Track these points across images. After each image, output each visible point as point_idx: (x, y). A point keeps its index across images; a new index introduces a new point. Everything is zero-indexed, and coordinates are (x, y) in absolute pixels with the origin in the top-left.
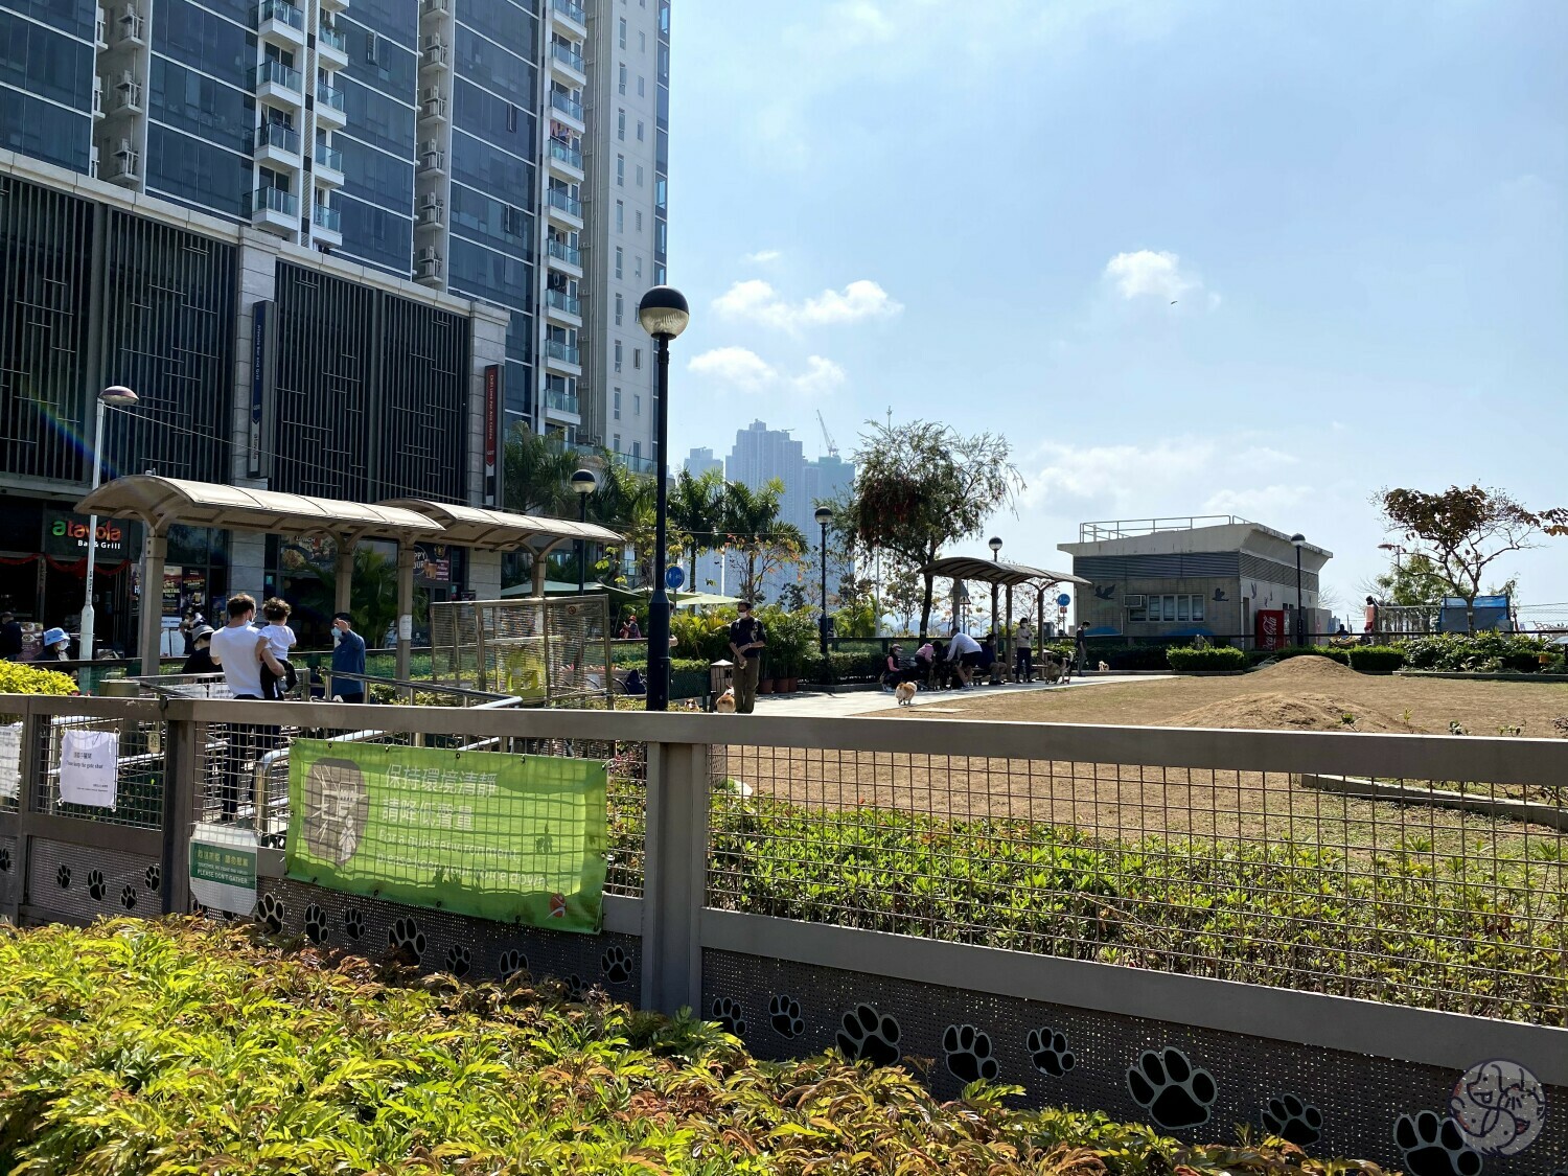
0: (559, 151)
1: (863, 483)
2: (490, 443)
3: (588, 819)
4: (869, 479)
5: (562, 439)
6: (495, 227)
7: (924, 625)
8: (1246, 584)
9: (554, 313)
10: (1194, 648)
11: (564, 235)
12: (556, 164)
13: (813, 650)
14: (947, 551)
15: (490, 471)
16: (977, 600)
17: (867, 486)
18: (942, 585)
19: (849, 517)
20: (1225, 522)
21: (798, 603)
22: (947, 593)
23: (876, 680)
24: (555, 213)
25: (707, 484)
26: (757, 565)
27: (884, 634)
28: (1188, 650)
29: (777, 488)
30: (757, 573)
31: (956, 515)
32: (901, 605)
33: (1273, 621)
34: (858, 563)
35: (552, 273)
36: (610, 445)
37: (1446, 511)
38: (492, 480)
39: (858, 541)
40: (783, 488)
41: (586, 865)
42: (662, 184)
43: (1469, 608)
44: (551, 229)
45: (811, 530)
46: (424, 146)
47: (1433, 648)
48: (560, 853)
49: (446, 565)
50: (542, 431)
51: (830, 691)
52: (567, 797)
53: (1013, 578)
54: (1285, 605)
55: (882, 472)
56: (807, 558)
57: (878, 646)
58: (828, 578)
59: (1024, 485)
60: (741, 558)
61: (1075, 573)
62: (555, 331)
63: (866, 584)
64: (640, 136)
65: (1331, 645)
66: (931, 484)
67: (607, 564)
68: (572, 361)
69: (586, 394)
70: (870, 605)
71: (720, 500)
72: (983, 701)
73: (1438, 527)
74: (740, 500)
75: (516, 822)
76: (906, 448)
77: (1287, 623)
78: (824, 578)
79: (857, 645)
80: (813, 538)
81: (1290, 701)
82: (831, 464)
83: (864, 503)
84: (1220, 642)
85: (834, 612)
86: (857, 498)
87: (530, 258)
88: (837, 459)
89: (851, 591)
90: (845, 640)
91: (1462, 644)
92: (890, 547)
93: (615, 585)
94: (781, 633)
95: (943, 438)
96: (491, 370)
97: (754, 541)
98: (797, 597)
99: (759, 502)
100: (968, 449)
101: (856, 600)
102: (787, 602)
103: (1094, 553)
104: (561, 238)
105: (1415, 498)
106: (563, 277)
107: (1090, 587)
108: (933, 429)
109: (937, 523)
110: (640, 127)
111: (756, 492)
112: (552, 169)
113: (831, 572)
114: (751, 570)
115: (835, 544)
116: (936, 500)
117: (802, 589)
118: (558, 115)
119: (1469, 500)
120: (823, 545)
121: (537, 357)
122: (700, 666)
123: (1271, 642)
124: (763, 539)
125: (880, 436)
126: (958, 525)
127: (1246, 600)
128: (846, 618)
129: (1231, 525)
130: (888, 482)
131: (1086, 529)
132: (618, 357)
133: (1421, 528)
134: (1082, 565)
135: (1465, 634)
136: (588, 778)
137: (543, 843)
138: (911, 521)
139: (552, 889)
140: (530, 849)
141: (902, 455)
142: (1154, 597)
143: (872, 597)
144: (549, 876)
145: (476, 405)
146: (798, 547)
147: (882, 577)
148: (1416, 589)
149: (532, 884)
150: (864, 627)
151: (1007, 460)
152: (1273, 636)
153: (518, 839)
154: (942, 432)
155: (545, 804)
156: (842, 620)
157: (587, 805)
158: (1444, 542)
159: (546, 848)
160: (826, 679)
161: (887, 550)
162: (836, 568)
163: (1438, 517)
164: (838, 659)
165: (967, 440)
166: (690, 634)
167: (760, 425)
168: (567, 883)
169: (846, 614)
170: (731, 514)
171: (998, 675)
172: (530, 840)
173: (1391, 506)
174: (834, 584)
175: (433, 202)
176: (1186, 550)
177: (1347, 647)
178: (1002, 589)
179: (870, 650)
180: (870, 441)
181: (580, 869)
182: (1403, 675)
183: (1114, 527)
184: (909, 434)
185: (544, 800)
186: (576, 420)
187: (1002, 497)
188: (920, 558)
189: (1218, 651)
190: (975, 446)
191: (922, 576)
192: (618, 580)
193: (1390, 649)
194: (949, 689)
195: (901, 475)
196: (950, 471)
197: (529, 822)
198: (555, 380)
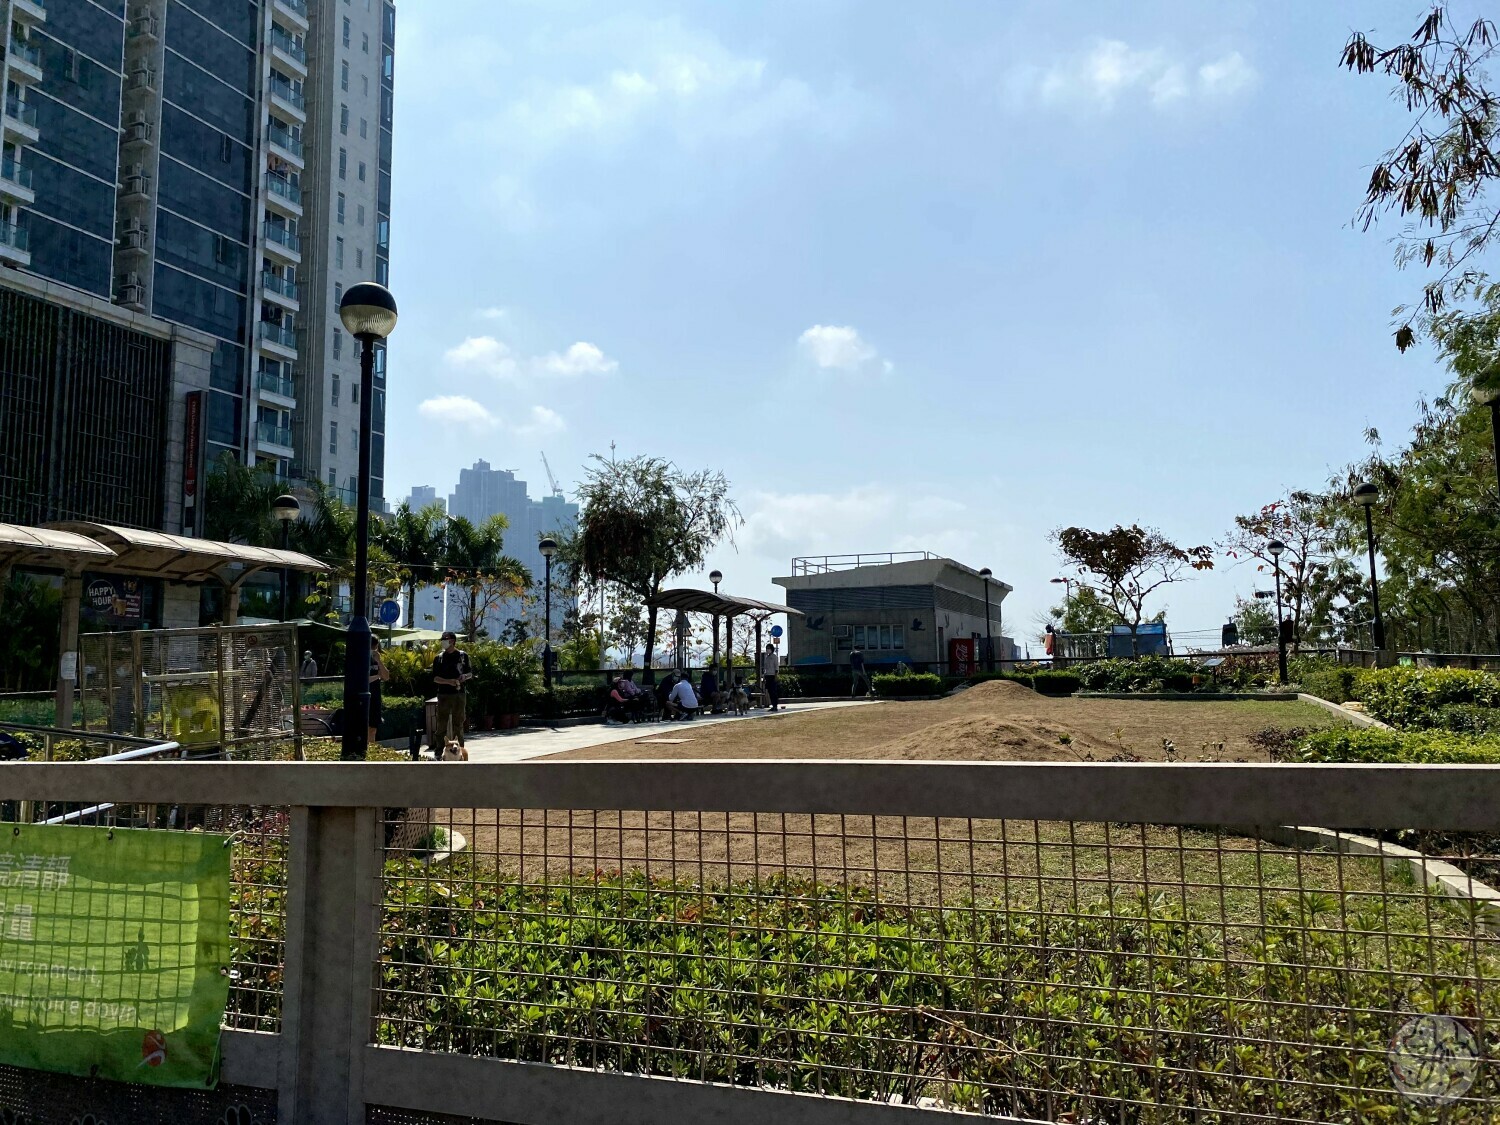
0: (276, 185)
1: (587, 516)
2: (189, 472)
3: (202, 919)
4: (594, 511)
5: (273, 471)
6: (206, 258)
7: (648, 656)
8: (940, 614)
9: (269, 346)
10: (897, 674)
11: (281, 269)
12: (272, 197)
13: (537, 685)
14: (669, 583)
15: (189, 501)
16: (697, 632)
17: (591, 518)
18: (666, 617)
19: (573, 550)
20: (921, 557)
21: (522, 636)
22: (669, 626)
23: (598, 713)
24: (271, 245)
25: (426, 517)
26: (480, 600)
27: (607, 666)
28: (891, 677)
29: (500, 524)
30: (479, 606)
31: (678, 548)
32: (624, 639)
33: (964, 649)
34: (582, 597)
35: (266, 304)
36: (325, 479)
37: (1111, 548)
38: (190, 512)
39: (582, 573)
40: (507, 523)
41: (197, 989)
42: (384, 224)
43: (1134, 635)
44: (266, 262)
45: (534, 563)
46: (127, 170)
47: (1105, 672)
48: (159, 971)
49: (136, 601)
50: (252, 462)
51: (553, 726)
52: (171, 887)
53: (732, 608)
54: (973, 634)
55: (607, 505)
56: (531, 592)
57: (602, 678)
58: (551, 613)
59: (742, 521)
60: (462, 593)
61: (788, 605)
62: (269, 363)
63: (590, 619)
64: (362, 176)
65: (1017, 671)
66: (655, 517)
67: (318, 599)
68: (286, 394)
69: (300, 426)
70: (594, 638)
71: (440, 534)
72: (707, 731)
73: (1104, 562)
74: (462, 534)
75: (97, 927)
76: (630, 482)
77: (977, 650)
78: (548, 612)
79: (582, 679)
80: (538, 574)
81: (1002, 723)
82: (555, 503)
83: (588, 535)
84: (920, 668)
85: (557, 646)
86: (581, 530)
87: (243, 289)
88: (562, 499)
89: (574, 624)
90: (569, 673)
91: (1128, 667)
92: (615, 579)
93: (327, 621)
94: (503, 668)
95: (666, 473)
96: (193, 398)
97: (475, 575)
98: (520, 630)
99: (481, 537)
100: (691, 485)
101: (579, 634)
102: (510, 638)
103: (805, 586)
104: (277, 271)
105: (1086, 536)
106: (279, 310)
107: (802, 617)
108: (656, 465)
109: (660, 556)
110: (362, 168)
111: (479, 526)
112: (268, 202)
113: (556, 606)
114: (473, 605)
115: (559, 578)
116: (659, 533)
117: (526, 624)
118: (275, 149)
119: (1132, 538)
120: (548, 580)
121: (249, 388)
122: (414, 704)
123: (963, 668)
124: (485, 573)
125: (604, 470)
126: (681, 558)
127: (941, 629)
128: (570, 652)
129: (927, 561)
130: (613, 514)
131: (798, 563)
132: (335, 390)
133: (1092, 563)
134: (793, 597)
135: (1131, 659)
136: (202, 861)
137: (136, 957)
138: (635, 553)
139: (146, 1023)
140: (115, 965)
141: (626, 489)
142: (859, 627)
143: (596, 631)
144: (143, 1005)
145: (176, 434)
146: (522, 582)
147: (606, 610)
148: (1084, 619)
149: (118, 1018)
150: (589, 659)
151: (726, 495)
152: (964, 662)
153: (100, 951)
154: (665, 468)
155: (139, 899)
156: (565, 654)
157: (201, 899)
158: (1111, 576)
159: (139, 965)
160: (550, 714)
161: (611, 583)
162: (560, 602)
163: (1105, 553)
164: (561, 692)
165: (689, 476)
166: (403, 670)
167: (483, 466)
168: (168, 1014)
169: (570, 647)
170: (453, 548)
171: (720, 703)
172: (117, 952)
173: (1066, 543)
174: (558, 618)
175: (137, 227)
176: (886, 583)
177: (1030, 671)
178: (723, 619)
179: (595, 683)
180: (594, 474)
181: (189, 993)
182: (1080, 696)
183: (822, 561)
184: (633, 469)
185: (138, 893)
186: (289, 453)
187: (723, 532)
188: (643, 590)
189: (918, 677)
190: (696, 482)
191: (646, 607)
192: (329, 615)
193: (1068, 673)
194: (672, 720)
195: (625, 508)
196: (673, 505)
197: (115, 927)
198: (267, 412)
